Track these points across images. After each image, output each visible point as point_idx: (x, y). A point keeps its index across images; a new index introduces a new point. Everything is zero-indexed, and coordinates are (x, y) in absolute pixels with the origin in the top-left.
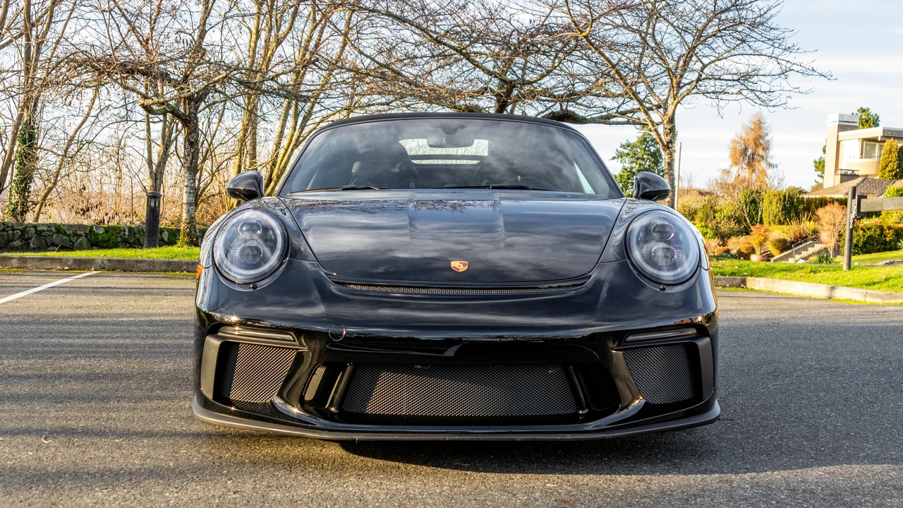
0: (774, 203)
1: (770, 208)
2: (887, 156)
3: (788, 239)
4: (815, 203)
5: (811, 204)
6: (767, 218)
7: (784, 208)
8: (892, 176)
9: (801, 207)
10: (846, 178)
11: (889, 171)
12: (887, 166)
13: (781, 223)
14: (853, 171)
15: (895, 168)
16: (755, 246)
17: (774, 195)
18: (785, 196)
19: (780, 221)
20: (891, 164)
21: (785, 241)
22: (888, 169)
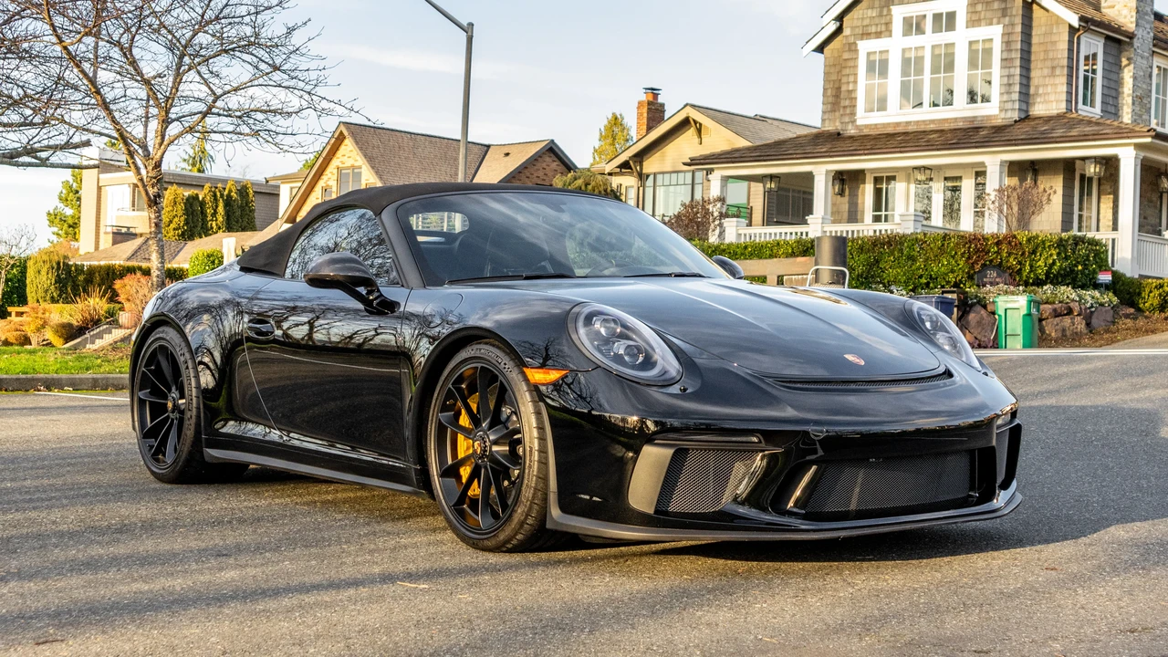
0: (44, 272)
1: (39, 281)
2: (171, 208)
3: (75, 323)
4: (99, 272)
5: (94, 273)
6: (33, 294)
7: (58, 280)
8: (178, 236)
9: (81, 278)
10: (119, 238)
11: (174, 229)
12: (171, 222)
13: (53, 300)
14: (129, 228)
15: (182, 225)
16: (30, 334)
17: (44, 262)
18: (58, 263)
19: (52, 297)
20: (176, 219)
21: (70, 325)
22: (172, 226)
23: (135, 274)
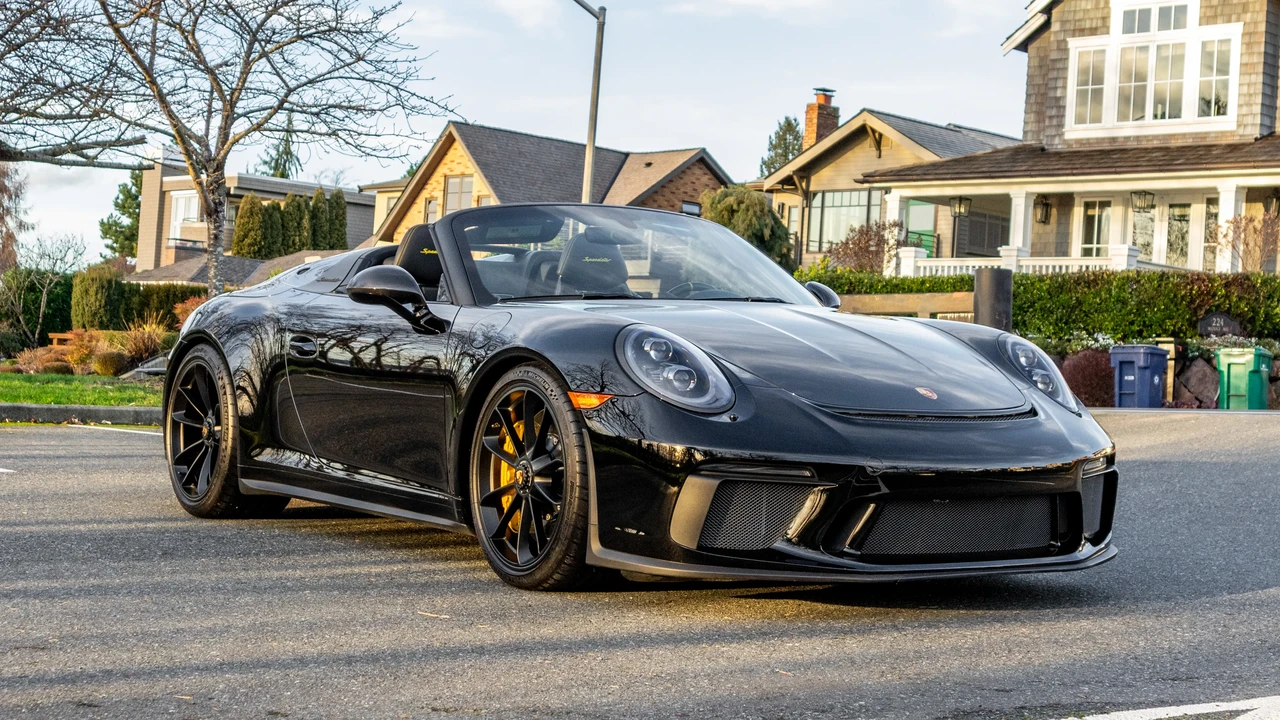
0: (92, 291)
1: (82, 303)
2: (246, 220)
3: (126, 353)
4: (158, 293)
5: (152, 295)
6: (79, 318)
7: (109, 302)
8: (254, 253)
9: (136, 299)
10: (183, 253)
11: (250, 245)
12: (246, 236)
13: (103, 326)
14: (195, 242)
15: (258, 239)
16: (73, 365)
17: (93, 280)
18: (110, 282)
19: (101, 323)
20: (252, 233)
21: (120, 356)
22: (247, 241)
23: (199, 297)
